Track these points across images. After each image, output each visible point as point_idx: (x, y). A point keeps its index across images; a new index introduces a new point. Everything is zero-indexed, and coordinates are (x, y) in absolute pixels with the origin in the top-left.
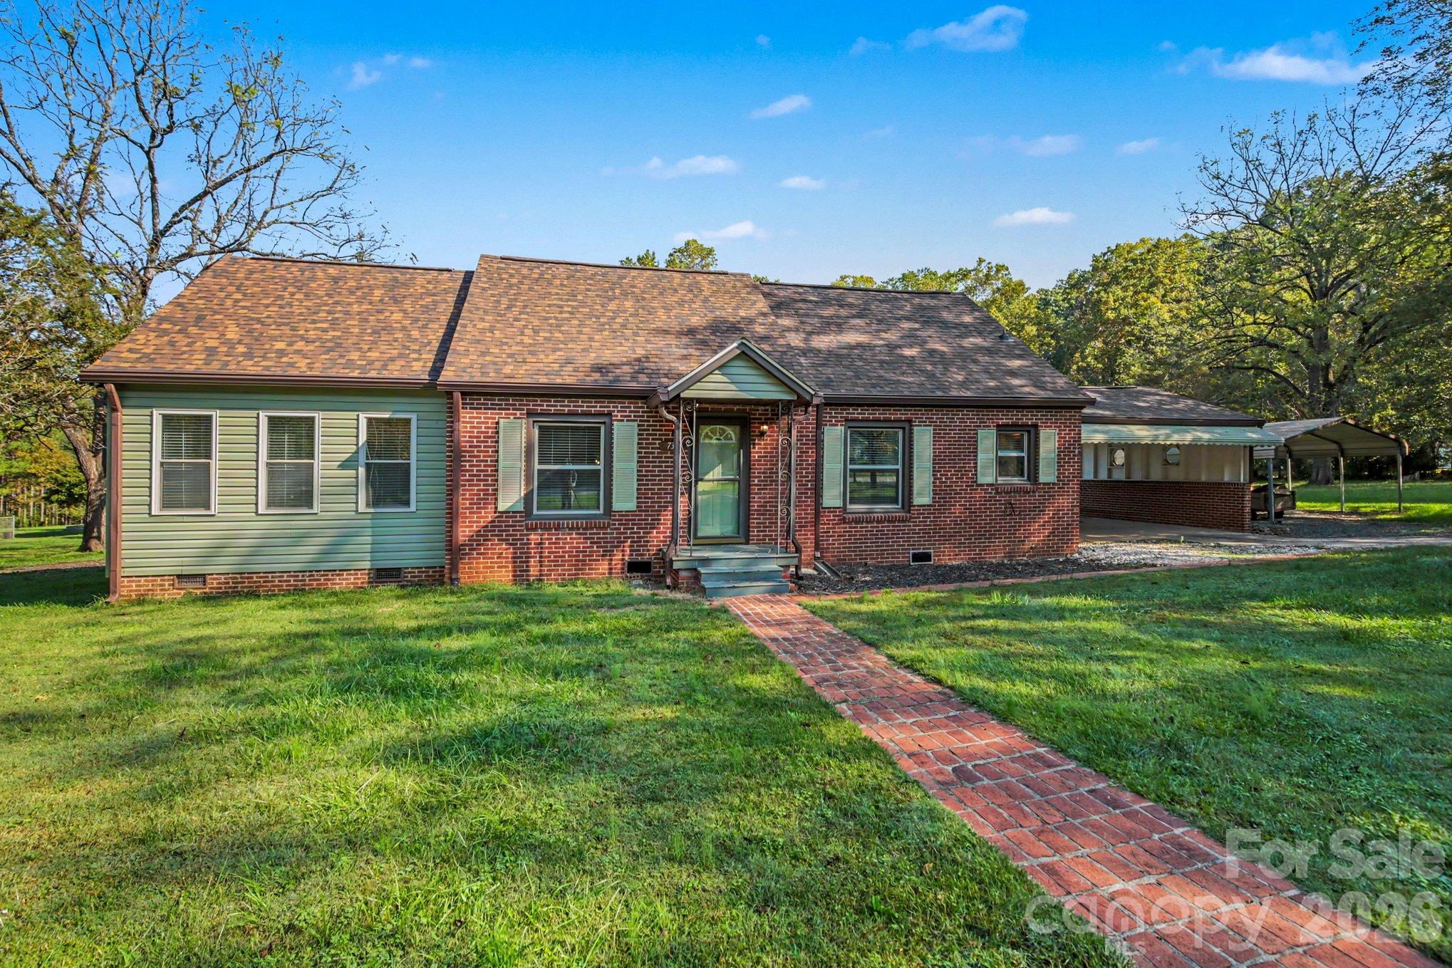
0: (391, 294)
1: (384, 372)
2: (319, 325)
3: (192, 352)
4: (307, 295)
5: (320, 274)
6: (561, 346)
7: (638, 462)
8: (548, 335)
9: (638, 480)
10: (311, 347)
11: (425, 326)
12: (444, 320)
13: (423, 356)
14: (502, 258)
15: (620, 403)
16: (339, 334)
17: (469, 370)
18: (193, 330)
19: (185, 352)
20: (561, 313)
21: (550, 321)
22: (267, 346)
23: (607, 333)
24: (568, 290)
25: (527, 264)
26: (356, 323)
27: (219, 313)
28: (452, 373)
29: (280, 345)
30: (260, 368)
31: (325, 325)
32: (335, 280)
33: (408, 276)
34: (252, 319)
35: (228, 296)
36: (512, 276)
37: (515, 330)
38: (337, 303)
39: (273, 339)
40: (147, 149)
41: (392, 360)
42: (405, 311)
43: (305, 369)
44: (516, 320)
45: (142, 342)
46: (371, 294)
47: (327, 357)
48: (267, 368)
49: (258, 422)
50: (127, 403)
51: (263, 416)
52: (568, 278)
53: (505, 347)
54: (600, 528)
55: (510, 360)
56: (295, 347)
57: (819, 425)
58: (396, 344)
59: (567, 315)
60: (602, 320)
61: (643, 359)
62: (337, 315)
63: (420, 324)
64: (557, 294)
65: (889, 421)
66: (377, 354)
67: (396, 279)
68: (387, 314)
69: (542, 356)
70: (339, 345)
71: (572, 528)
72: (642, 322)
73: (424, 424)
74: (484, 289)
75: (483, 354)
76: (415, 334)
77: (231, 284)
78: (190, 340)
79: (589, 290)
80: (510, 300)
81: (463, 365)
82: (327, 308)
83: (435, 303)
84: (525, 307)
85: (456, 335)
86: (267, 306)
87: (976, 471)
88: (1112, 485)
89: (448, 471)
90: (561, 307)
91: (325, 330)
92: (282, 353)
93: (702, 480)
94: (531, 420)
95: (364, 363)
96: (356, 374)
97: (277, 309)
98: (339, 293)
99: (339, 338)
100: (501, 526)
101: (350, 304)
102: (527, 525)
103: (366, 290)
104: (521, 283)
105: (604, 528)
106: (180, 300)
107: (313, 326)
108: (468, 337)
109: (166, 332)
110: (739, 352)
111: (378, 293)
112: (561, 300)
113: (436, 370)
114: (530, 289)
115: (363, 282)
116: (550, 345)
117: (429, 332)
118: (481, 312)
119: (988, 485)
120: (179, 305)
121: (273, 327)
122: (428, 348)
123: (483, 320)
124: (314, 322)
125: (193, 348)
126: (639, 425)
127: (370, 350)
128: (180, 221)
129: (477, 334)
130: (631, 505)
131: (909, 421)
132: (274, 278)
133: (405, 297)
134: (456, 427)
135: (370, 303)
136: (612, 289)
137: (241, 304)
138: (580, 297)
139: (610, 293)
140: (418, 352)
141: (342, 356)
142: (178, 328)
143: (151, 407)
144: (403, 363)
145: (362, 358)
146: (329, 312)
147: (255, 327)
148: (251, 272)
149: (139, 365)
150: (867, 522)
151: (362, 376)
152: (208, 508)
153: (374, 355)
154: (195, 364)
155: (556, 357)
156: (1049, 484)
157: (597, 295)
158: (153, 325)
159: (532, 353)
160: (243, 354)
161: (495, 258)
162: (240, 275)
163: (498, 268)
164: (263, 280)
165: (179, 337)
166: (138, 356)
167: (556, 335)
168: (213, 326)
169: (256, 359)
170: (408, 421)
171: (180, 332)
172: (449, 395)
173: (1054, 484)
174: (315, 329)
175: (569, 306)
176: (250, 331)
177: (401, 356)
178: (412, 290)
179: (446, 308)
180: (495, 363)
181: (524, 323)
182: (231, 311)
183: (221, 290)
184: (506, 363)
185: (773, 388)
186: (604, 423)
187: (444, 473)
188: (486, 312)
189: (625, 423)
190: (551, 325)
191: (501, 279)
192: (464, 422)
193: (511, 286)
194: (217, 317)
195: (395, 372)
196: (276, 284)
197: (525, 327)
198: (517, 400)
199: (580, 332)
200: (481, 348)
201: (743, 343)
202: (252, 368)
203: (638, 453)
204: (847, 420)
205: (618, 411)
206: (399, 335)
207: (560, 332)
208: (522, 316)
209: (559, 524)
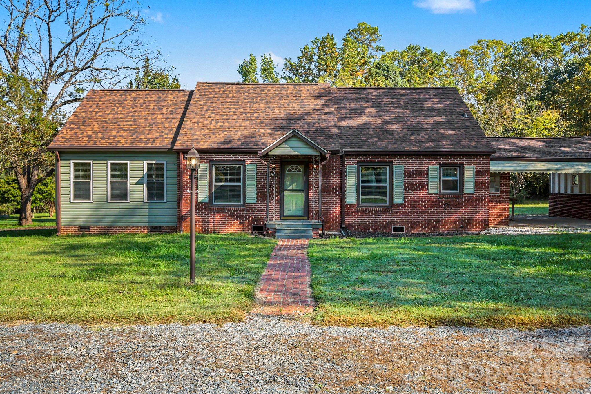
0: (157, 105)
1: (154, 144)
2: (128, 123)
3: (83, 138)
4: (123, 108)
5: (129, 97)
6: (227, 129)
7: (257, 182)
8: (222, 124)
9: (257, 190)
10: (126, 134)
11: (171, 121)
12: (179, 117)
13: (169, 136)
14: (207, 83)
15: (248, 156)
16: (136, 126)
17: (186, 143)
18: (82, 127)
19: (80, 137)
20: (229, 112)
21: (224, 117)
22: (110, 134)
23: (248, 122)
24: (235, 99)
25: (218, 86)
26: (143, 121)
27: (91, 119)
28: (179, 144)
29: (114, 133)
30: (108, 144)
31: (131, 123)
32: (135, 99)
33: (165, 95)
34: (103, 121)
35: (93, 110)
36: (210, 93)
37: (208, 122)
38: (135, 111)
39: (111, 130)
40: (47, 22)
41: (157, 138)
42: (162, 114)
43: (124, 143)
44: (209, 117)
45: (65, 133)
46: (149, 106)
47: (132, 137)
48: (110, 143)
49: (107, 165)
50: (62, 158)
51: (109, 163)
52: (236, 93)
53: (202, 131)
54: (240, 211)
55: (203, 137)
56: (120, 134)
57: (343, 165)
58: (158, 130)
59: (232, 113)
60: (248, 115)
61: (262, 135)
62: (135, 118)
63: (169, 120)
64: (230, 102)
65: (380, 162)
66: (151, 136)
67: (160, 97)
68: (156, 116)
69: (217, 135)
70: (136, 132)
71: (229, 210)
72: (266, 115)
73: (169, 165)
74: (197, 101)
75: (193, 135)
76: (167, 125)
77: (94, 104)
78: (82, 132)
79: (245, 99)
80: (208, 106)
81: (184, 141)
82: (131, 114)
83: (176, 109)
84: (214, 110)
85: (182, 126)
86: (108, 114)
87: (428, 187)
88: (573, 197)
89: (178, 185)
90: (230, 109)
91: (131, 125)
92: (115, 136)
93: (286, 190)
94: (211, 163)
95: (146, 140)
96: (143, 145)
97: (112, 116)
98: (136, 106)
99: (136, 128)
100: (200, 209)
101: (141, 111)
102: (210, 208)
103: (147, 104)
104: (214, 97)
105: (242, 211)
106: (76, 114)
107: (126, 123)
108: (187, 127)
109: (72, 129)
110: (292, 135)
111: (152, 105)
112: (231, 105)
113: (174, 142)
114: (218, 100)
115: (146, 99)
116: (222, 130)
117: (172, 124)
118: (194, 114)
119: (435, 194)
120: (76, 116)
121: (111, 124)
122: (171, 132)
123: (194, 118)
124: (127, 121)
125: (83, 136)
126: (257, 166)
127: (148, 134)
128: (62, 56)
129: (191, 125)
130: (254, 201)
131: (392, 162)
132: (110, 100)
133: (163, 106)
134: (181, 167)
135: (149, 111)
136: (256, 97)
137: (99, 114)
138: (240, 103)
139: (255, 100)
140: (167, 134)
141: (137, 137)
142: (77, 126)
143: (70, 160)
144: (161, 139)
145: (145, 137)
146: (132, 116)
147: (104, 125)
148: (101, 98)
149: (66, 144)
150: (370, 211)
151: (145, 146)
152: (90, 199)
153: (149, 136)
154: (84, 143)
155: (224, 135)
156: (470, 194)
157: (248, 102)
158: (68, 126)
159: (213, 133)
160: (101, 138)
161: (204, 83)
162: (97, 99)
163: (205, 89)
164: (106, 101)
165: (77, 131)
166: (65, 139)
167: (225, 124)
168: (89, 125)
169: (106, 140)
170: (163, 164)
171: (77, 128)
172: (178, 154)
173: (473, 194)
174: (127, 125)
175: (234, 108)
176: (103, 127)
177: (161, 136)
178: (166, 103)
179: (180, 111)
180: (197, 139)
181: (212, 118)
182: (95, 117)
183: (90, 107)
184: (202, 139)
185: (310, 150)
186: (242, 165)
187: (176, 186)
188: (196, 114)
189: (251, 164)
190: (224, 119)
191: (205, 95)
192: (184, 165)
193: (209, 99)
194: (90, 121)
195: (158, 144)
196: (111, 103)
197: (212, 120)
198: (205, 155)
199: (236, 122)
200: (192, 132)
201: (294, 131)
202: (104, 144)
203: (257, 178)
204: (358, 162)
205: (248, 160)
206: (160, 126)
207: (228, 122)
208: (212, 115)
209: (223, 208)
